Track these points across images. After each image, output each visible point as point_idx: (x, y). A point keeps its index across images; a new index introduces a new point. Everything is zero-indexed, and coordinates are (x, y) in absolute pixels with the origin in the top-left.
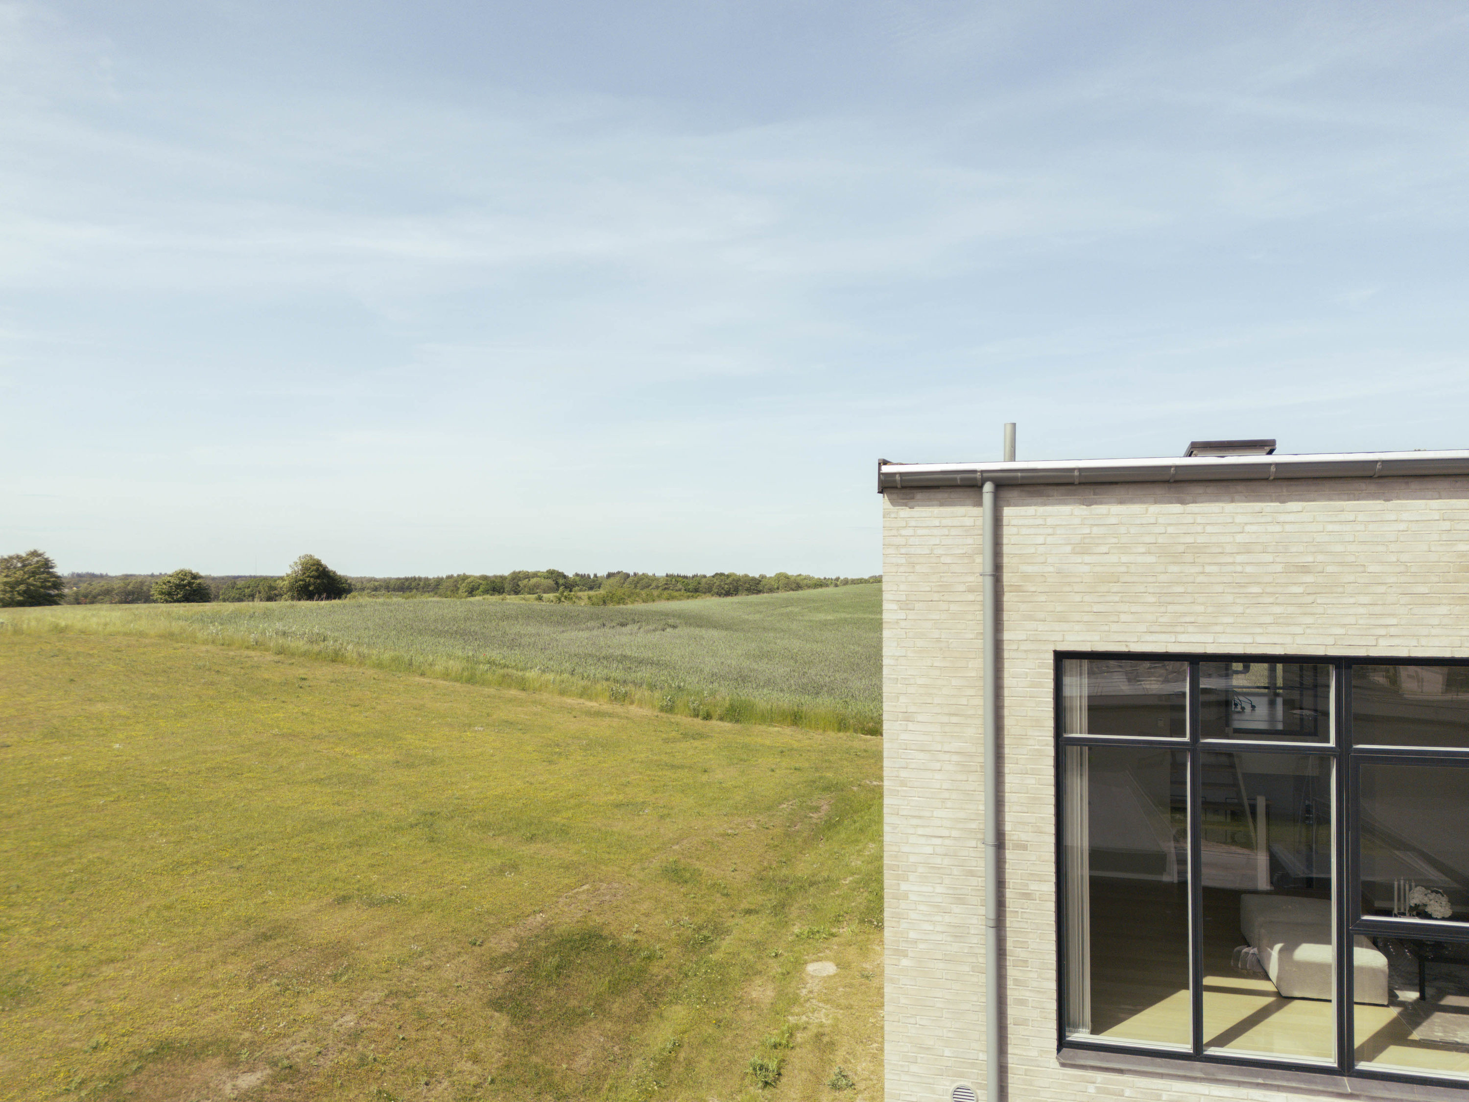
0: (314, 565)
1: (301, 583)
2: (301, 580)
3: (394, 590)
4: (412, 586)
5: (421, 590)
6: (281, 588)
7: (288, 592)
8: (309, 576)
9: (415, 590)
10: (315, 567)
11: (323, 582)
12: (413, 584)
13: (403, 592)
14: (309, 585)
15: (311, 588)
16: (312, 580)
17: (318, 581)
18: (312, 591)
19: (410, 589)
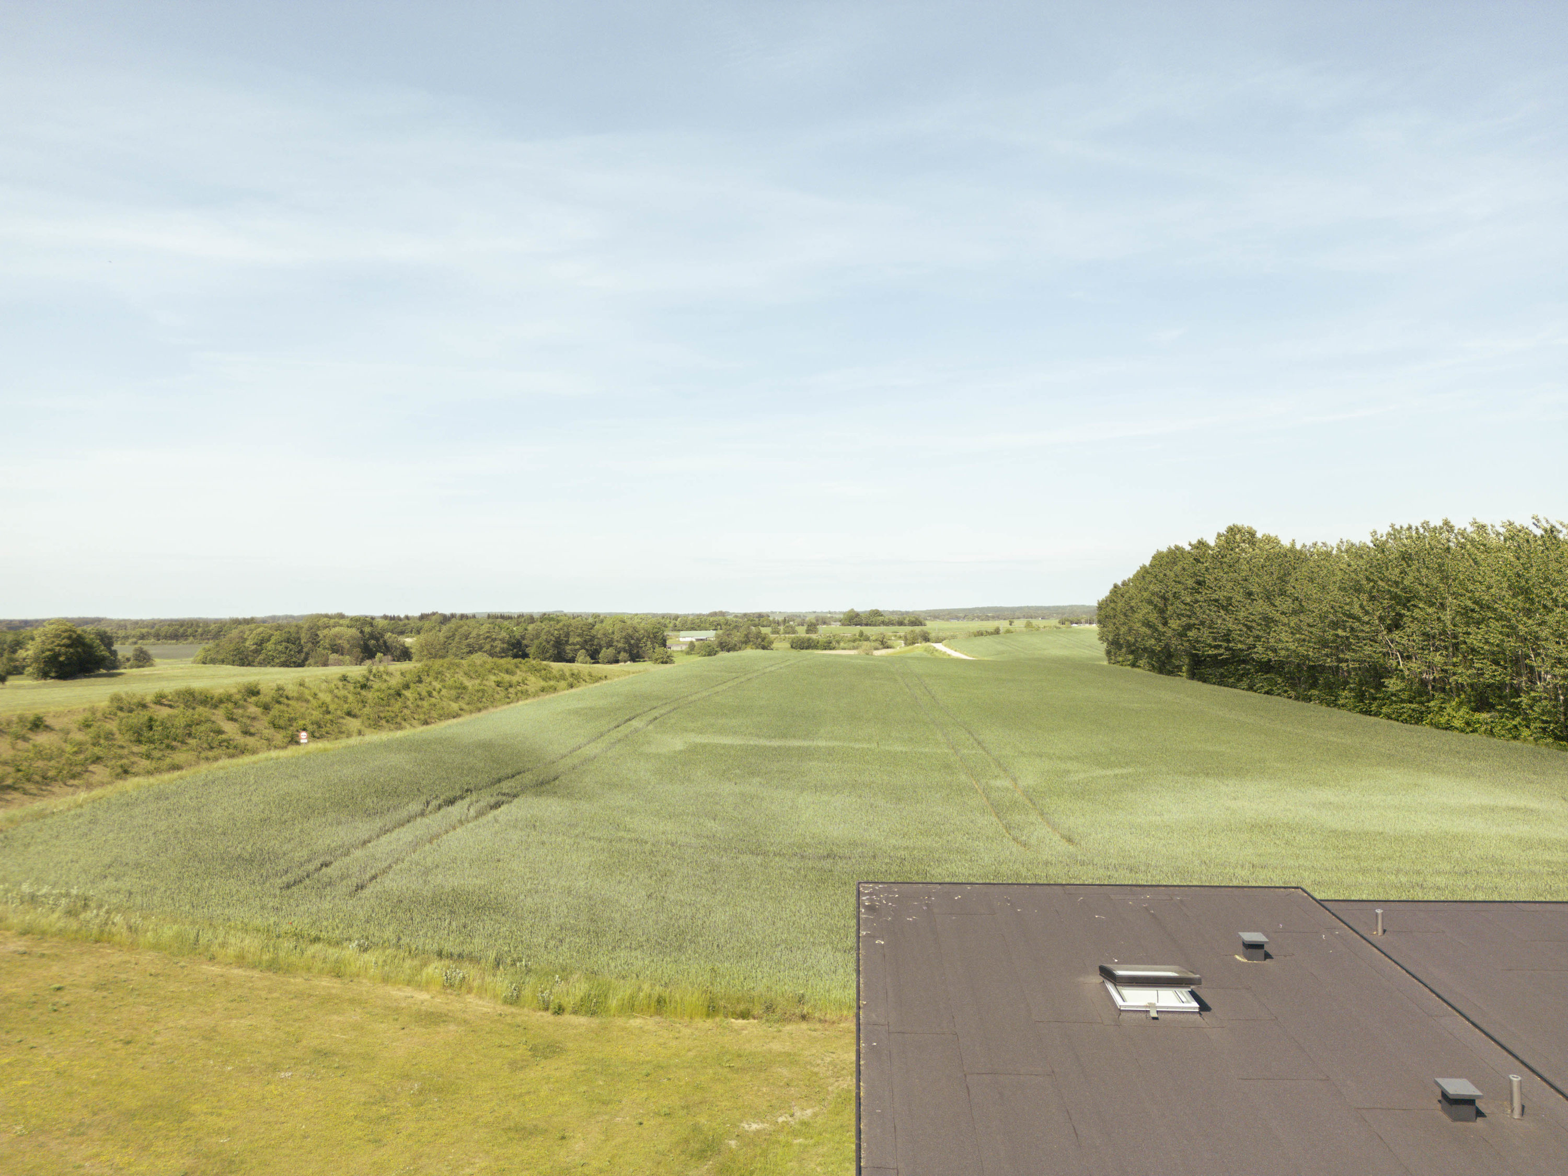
0: (66, 631)
1: (48, 653)
2: (49, 650)
3: (166, 637)
4: (188, 633)
5: (199, 637)
6: (24, 659)
7: (32, 663)
8: (59, 645)
9: (191, 639)
10: (66, 634)
11: (77, 652)
12: (190, 631)
13: (177, 640)
14: (59, 655)
15: (62, 659)
16: (63, 649)
17: (71, 650)
18: (63, 662)
19: (184, 636)
